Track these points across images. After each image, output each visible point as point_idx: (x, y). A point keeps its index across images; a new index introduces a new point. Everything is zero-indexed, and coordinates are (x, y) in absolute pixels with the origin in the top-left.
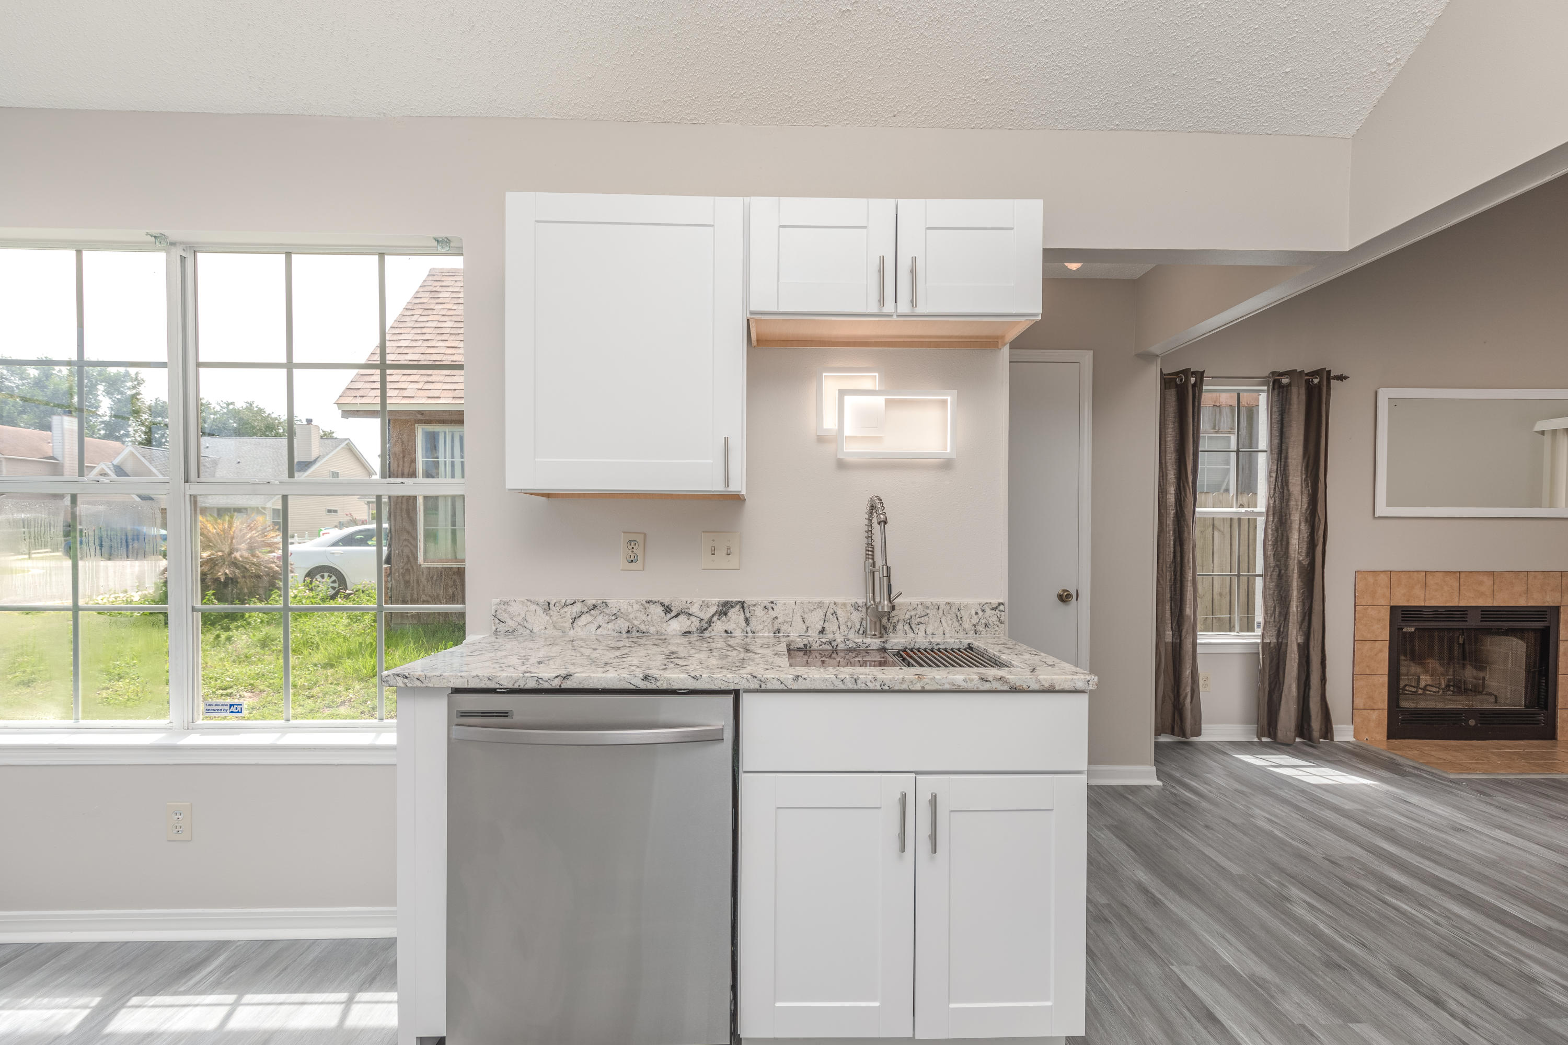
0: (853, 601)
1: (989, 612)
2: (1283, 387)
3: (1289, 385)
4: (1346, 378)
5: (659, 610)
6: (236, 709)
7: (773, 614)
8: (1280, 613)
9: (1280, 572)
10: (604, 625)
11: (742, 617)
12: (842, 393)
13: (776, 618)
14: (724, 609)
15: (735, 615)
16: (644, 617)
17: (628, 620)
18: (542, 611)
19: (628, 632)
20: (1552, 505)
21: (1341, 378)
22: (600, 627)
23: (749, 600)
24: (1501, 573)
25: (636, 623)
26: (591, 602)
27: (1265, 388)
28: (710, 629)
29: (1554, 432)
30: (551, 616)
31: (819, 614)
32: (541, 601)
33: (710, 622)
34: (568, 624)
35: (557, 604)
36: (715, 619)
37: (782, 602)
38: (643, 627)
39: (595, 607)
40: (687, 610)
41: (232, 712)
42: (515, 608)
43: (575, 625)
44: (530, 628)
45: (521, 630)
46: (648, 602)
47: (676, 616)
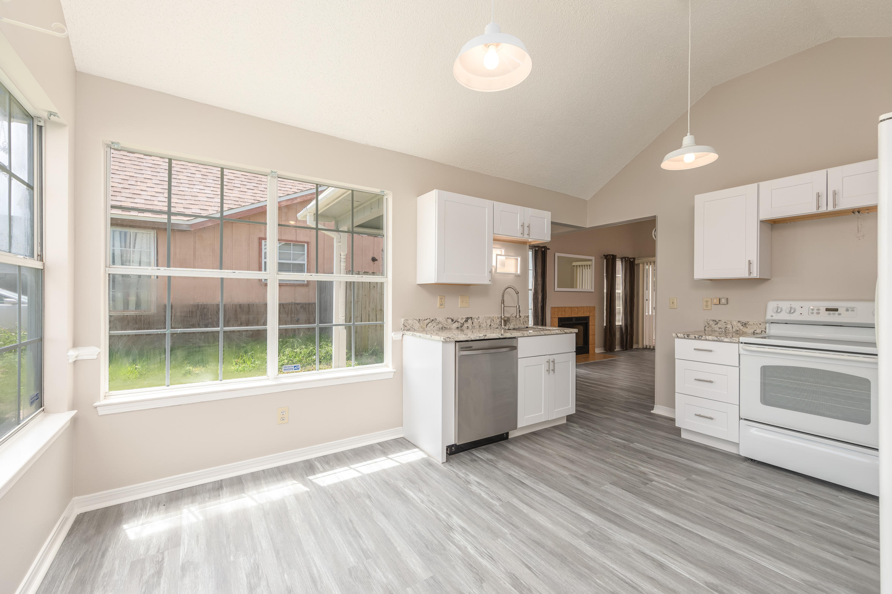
0: (496, 316)
1: (526, 318)
2: (536, 251)
3: (538, 250)
4: (550, 249)
5: (450, 321)
6: (297, 368)
7: (479, 321)
8: (536, 321)
9: (536, 308)
10: (435, 326)
11: (471, 322)
12: (497, 255)
13: (480, 322)
14: (467, 320)
15: (470, 321)
16: (446, 323)
17: (442, 324)
18: (418, 322)
19: (442, 328)
20: (576, 288)
21: (549, 249)
22: (434, 327)
23: (473, 317)
24: (579, 307)
25: (444, 325)
26: (432, 319)
27: (532, 250)
28: (463, 326)
29: (577, 266)
30: (420, 324)
31: (490, 320)
32: (418, 319)
33: (463, 324)
34: (425, 327)
35: (422, 320)
36: (465, 323)
37: (481, 317)
38: (446, 326)
39: (433, 320)
40: (457, 320)
41: (295, 369)
42: (410, 322)
43: (427, 326)
44: (414, 328)
45: (411, 329)
46: (447, 318)
47: (455, 322)
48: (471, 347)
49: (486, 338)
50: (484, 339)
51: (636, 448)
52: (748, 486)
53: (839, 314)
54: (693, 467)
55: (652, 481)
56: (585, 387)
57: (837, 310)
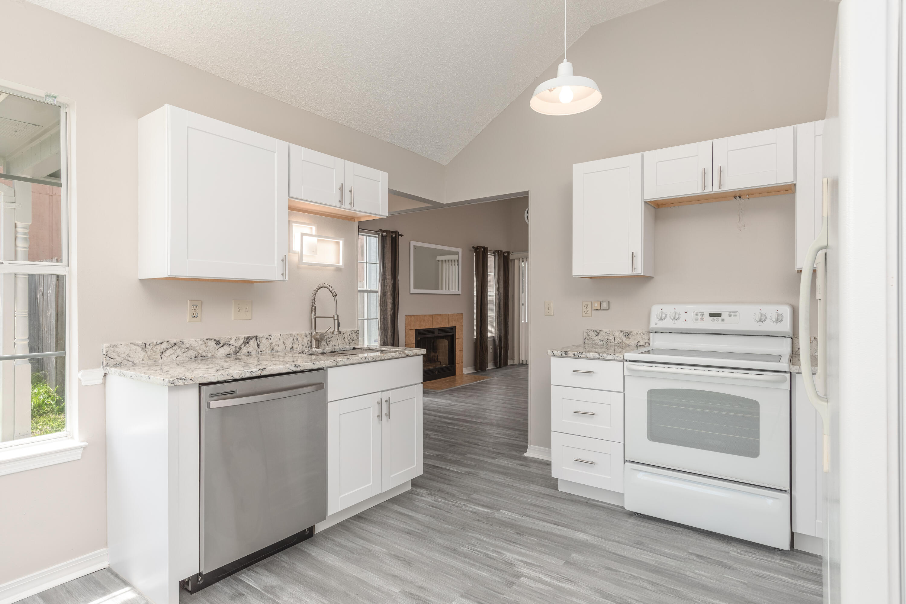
0: (303, 332)
1: (354, 334)
2: (384, 237)
3: (386, 236)
4: (403, 235)
5: (213, 343)
7: (270, 341)
8: (384, 335)
9: (384, 317)
10: (181, 355)
11: (256, 344)
12: (303, 234)
13: (272, 343)
14: (247, 341)
15: (253, 343)
16: (205, 348)
17: (196, 351)
18: (140, 349)
19: (196, 357)
21: (401, 235)
22: (178, 356)
23: (259, 335)
24: (443, 315)
25: (200, 352)
26: (173, 342)
27: (377, 236)
28: (240, 352)
30: (147, 352)
31: (291, 340)
32: (140, 342)
33: (240, 348)
34: (158, 356)
35: (151, 345)
36: (243, 346)
37: (275, 335)
38: (204, 354)
39: (175, 344)
40: (228, 343)
42: (122, 349)
43: (163, 356)
44: (132, 360)
45: (125, 362)
46: (207, 339)
47: (223, 346)
48: (233, 392)
49: (264, 373)
50: (259, 375)
51: (502, 518)
52: (637, 558)
53: (723, 320)
54: (572, 539)
55: (520, 577)
56: (445, 426)
57: (719, 315)
